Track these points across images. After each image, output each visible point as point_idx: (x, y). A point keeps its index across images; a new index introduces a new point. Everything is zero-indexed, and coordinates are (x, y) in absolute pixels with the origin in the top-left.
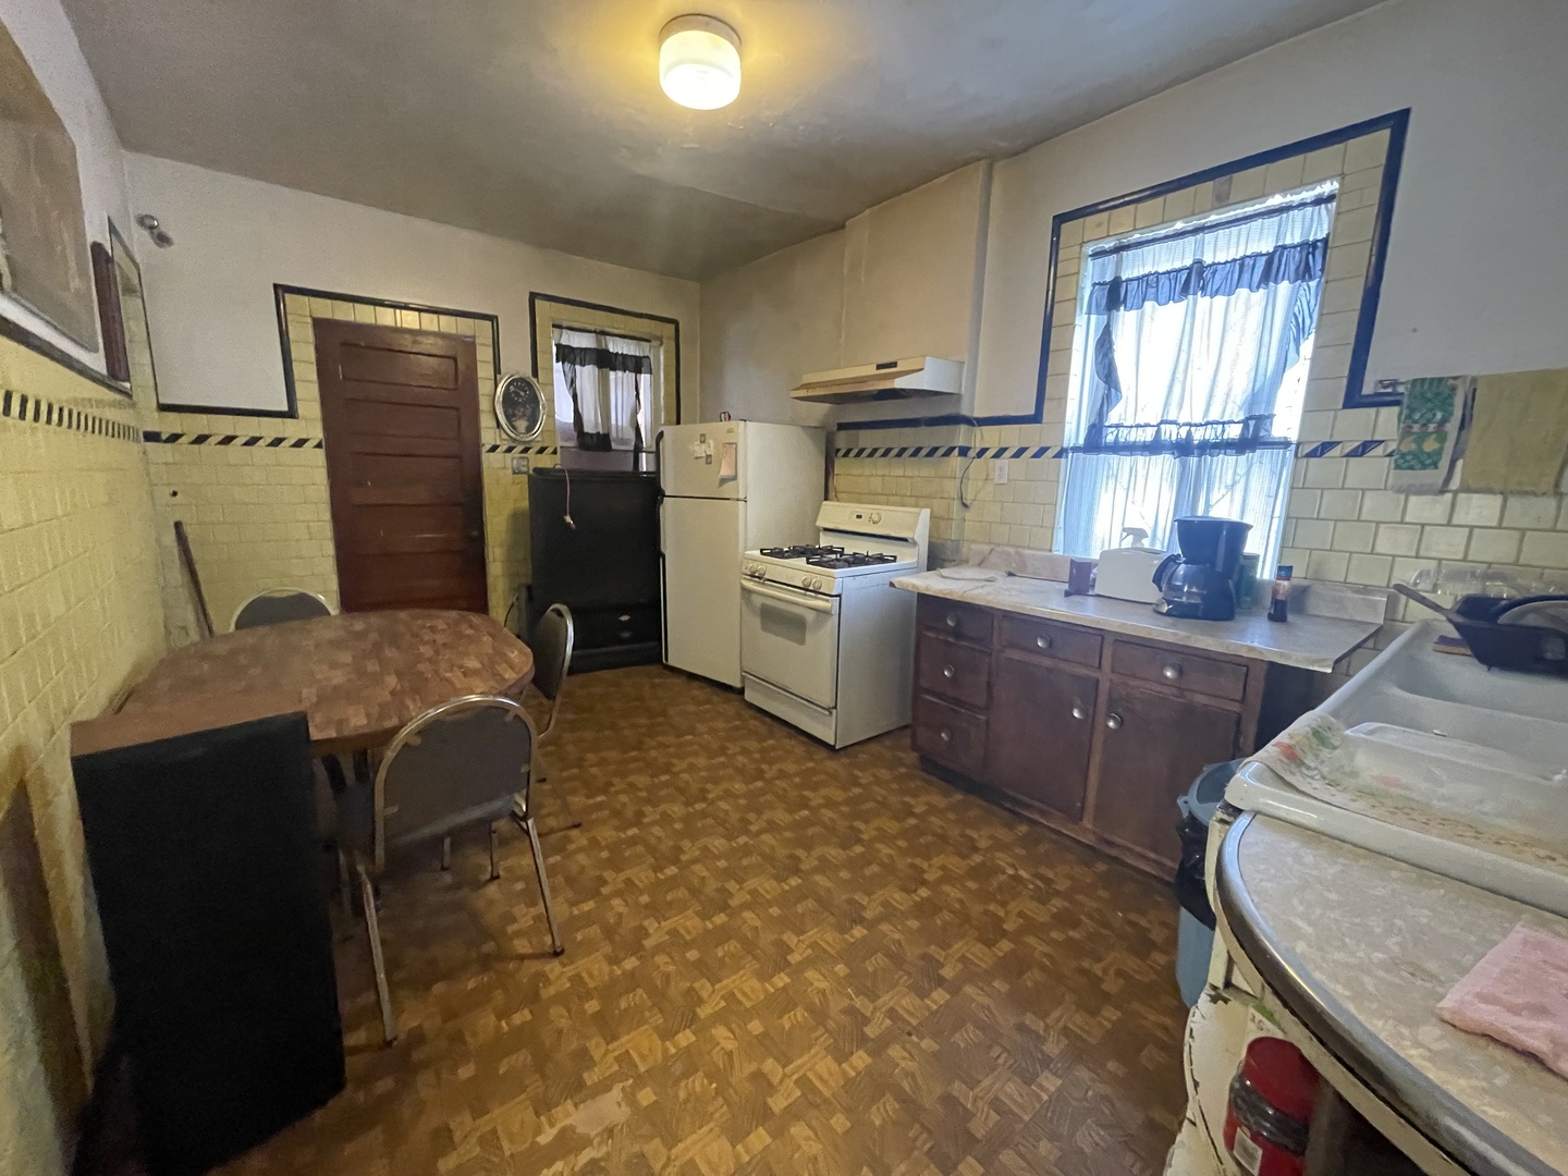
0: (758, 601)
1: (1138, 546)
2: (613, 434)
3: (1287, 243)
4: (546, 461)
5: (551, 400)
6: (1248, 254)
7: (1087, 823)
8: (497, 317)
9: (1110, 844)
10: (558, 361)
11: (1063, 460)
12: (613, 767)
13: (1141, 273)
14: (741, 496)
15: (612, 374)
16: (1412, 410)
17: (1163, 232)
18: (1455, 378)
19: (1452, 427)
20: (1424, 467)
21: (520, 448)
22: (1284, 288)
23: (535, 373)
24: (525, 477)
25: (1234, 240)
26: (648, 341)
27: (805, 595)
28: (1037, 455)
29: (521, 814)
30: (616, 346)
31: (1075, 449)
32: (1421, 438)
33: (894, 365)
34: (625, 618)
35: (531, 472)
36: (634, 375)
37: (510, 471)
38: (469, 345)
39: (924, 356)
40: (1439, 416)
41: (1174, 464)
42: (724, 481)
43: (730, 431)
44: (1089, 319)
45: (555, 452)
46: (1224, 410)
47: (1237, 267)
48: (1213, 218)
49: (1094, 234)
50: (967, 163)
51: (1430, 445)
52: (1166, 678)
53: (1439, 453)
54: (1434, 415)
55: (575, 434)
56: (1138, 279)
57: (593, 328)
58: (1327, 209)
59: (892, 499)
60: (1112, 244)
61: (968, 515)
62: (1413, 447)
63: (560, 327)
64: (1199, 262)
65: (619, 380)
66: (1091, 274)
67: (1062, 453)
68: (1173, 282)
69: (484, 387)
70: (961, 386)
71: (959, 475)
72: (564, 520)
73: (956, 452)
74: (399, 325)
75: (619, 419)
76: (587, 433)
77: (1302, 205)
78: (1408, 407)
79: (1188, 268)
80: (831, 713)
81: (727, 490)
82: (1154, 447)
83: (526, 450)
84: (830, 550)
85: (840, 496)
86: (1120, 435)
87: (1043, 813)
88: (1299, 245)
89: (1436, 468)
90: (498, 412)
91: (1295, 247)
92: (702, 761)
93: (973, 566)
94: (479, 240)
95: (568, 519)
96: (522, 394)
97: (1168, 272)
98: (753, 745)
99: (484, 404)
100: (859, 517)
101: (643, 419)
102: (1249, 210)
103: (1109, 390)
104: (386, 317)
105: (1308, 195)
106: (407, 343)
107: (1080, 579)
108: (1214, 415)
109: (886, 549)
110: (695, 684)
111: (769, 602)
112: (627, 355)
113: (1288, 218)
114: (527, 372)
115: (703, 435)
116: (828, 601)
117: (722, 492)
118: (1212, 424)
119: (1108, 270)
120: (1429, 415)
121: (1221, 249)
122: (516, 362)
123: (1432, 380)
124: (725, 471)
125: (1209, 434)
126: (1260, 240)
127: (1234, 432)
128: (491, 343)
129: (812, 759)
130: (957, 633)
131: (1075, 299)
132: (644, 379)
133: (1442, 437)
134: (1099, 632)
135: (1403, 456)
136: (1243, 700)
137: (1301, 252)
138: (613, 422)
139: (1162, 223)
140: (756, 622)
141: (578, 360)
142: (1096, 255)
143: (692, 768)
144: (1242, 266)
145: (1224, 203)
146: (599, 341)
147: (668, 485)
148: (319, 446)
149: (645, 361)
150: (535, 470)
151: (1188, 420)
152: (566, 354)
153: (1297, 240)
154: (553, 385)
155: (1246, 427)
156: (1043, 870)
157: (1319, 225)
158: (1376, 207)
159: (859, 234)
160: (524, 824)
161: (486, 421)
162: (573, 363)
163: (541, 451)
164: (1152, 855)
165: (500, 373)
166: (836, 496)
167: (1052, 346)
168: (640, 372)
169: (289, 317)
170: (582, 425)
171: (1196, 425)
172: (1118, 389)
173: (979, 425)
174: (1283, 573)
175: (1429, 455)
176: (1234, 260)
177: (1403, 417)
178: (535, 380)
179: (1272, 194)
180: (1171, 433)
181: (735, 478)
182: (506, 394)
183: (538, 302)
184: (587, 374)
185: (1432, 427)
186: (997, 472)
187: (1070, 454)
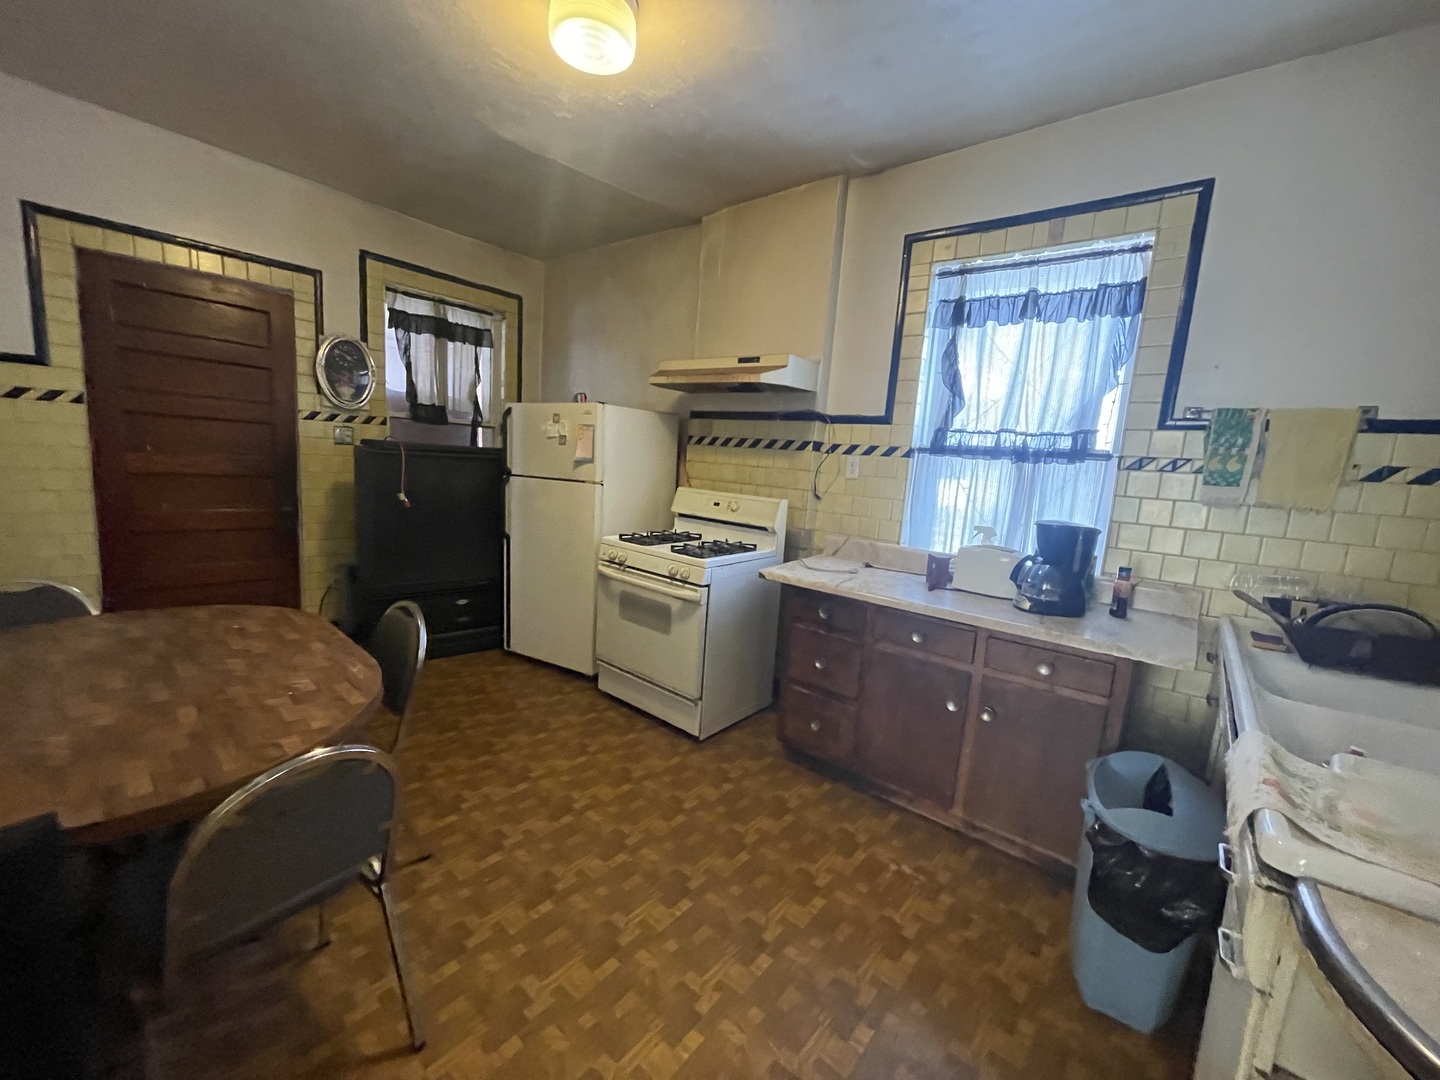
0: (617, 588)
1: (988, 543)
2: (450, 406)
3: (1110, 282)
4: (374, 432)
5: (382, 367)
6: (1076, 288)
7: (958, 811)
8: (320, 272)
9: (975, 828)
10: (390, 327)
11: (911, 460)
12: (461, 777)
13: (983, 295)
14: (598, 480)
15: (450, 345)
16: (1219, 435)
17: (1002, 261)
18: (1254, 410)
19: (1251, 451)
20: (1229, 484)
21: (345, 416)
22: (1106, 321)
23: (364, 338)
24: (352, 447)
25: (1063, 275)
26: (491, 314)
27: (671, 584)
28: (886, 454)
29: (371, 877)
30: (455, 316)
31: (921, 450)
32: (1225, 459)
33: (757, 359)
34: (462, 602)
35: (358, 443)
36: (473, 347)
37: (332, 441)
38: (287, 299)
39: (788, 354)
40: (1240, 441)
41: (1012, 468)
42: (579, 463)
43: (588, 413)
44: (934, 331)
45: (384, 423)
46: (1056, 424)
47: (1067, 300)
48: (1047, 254)
49: (941, 254)
50: (824, 176)
51: (1233, 466)
52: (1039, 674)
53: (1241, 472)
54: (1237, 440)
55: (407, 405)
56: (980, 300)
57: (431, 295)
58: (1141, 256)
59: (746, 488)
60: (958, 267)
61: (820, 506)
62: (1219, 467)
63: (396, 291)
64: (1035, 291)
65: (458, 353)
66: (937, 292)
67: (909, 454)
68: (1011, 306)
69: (303, 348)
70: (816, 384)
71: (813, 468)
72: (398, 498)
73: (810, 446)
74: (195, 267)
75: (456, 392)
76: (421, 405)
77: (1122, 251)
78: (1215, 432)
79: (1024, 295)
80: (696, 705)
81: (583, 472)
82: (994, 453)
83: (350, 420)
84: (689, 537)
85: (693, 482)
86: (962, 440)
87: (910, 801)
88: (1120, 285)
89: (1238, 486)
90: (319, 375)
91: (1116, 286)
92: (562, 764)
93: (828, 555)
94: (302, 184)
95: (402, 496)
96: (349, 358)
97: (1008, 297)
98: (612, 739)
99: (302, 366)
100: (717, 504)
101: (482, 392)
102: (1077, 250)
103: (954, 398)
104: (178, 257)
105: (1127, 244)
106: (206, 289)
107: (938, 574)
108: (1047, 428)
109: (747, 538)
110: (542, 672)
111: (629, 589)
112: (467, 327)
113: (1110, 260)
114: (354, 334)
115: (556, 415)
116: (696, 591)
117: (577, 473)
118: (1046, 434)
119: (951, 289)
120: (1232, 441)
121: (1054, 281)
122: (342, 323)
123: (1235, 410)
124: (579, 454)
125: (1044, 444)
126: (1086, 277)
127: (1066, 444)
128: (313, 301)
129: (678, 754)
130: (828, 625)
131: (925, 312)
132: (485, 353)
133: (1243, 459)
134: (972, 629)
135: (1211, 473)
136: (1110, 695)
137: (1120, 291)
138: (450, 394)
139: (1005, 252)
140: (615, 609)
141: (414, 327)
142: (943, 274)
143: (552, 773)
144: (1072, 298)
145: (1059, 242)
146: (437, 311)
147: (515, 463)
148: (78, 400)
149: (486, 334)
150: (363, 441)
151: (1024, 430)
152: (399, 320)
153: (1117, 281)
154: (384, 351)
155: (1075, 441)
156: (922, 863)
157: (1135, 269)
158: (1186, 259)
159: (717, 230)
160: (376, 890)
161: (304, 385)
162: (407, 330)
163: (368, 420)
164: (1019, 840)
165: (322, 333)
166: (688, 481)
167: (902, 355)
168: (481, 346)
169: (42, 243)
170: (416, 396)
171: (1031, 435)
172: (961, 397)
173: (832, 422)
174: (1124, 574)
175: (1233, 475)
176: (1064, 293)
177: (1211, 440)
178: (363, 344)
179: (1097, 238)
180: (1008, 440)
181: (591, 461)
182: (329, 357)
183: (369, 261)
184: (423, 344)
185: (1234, 451)
186: (849, 468)
187: (916, 455)
